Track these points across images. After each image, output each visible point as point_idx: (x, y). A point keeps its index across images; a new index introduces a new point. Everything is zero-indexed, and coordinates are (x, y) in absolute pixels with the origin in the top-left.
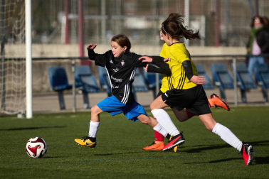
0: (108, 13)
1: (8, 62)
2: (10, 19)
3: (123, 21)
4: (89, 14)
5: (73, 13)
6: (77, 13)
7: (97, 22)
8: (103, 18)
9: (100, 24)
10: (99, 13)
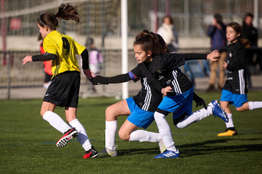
0: (190, 11)
1: (107, 53)
2: (109, 17)
3: (202, 18)
4: (175, 12)
5: (162, 11)
6: (165, 11)
7: (181, 20)
8: (186, 16)
9: (183, 21)
10: (183, 11)
